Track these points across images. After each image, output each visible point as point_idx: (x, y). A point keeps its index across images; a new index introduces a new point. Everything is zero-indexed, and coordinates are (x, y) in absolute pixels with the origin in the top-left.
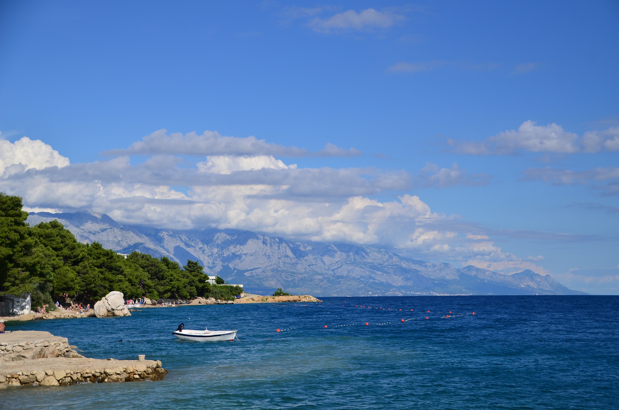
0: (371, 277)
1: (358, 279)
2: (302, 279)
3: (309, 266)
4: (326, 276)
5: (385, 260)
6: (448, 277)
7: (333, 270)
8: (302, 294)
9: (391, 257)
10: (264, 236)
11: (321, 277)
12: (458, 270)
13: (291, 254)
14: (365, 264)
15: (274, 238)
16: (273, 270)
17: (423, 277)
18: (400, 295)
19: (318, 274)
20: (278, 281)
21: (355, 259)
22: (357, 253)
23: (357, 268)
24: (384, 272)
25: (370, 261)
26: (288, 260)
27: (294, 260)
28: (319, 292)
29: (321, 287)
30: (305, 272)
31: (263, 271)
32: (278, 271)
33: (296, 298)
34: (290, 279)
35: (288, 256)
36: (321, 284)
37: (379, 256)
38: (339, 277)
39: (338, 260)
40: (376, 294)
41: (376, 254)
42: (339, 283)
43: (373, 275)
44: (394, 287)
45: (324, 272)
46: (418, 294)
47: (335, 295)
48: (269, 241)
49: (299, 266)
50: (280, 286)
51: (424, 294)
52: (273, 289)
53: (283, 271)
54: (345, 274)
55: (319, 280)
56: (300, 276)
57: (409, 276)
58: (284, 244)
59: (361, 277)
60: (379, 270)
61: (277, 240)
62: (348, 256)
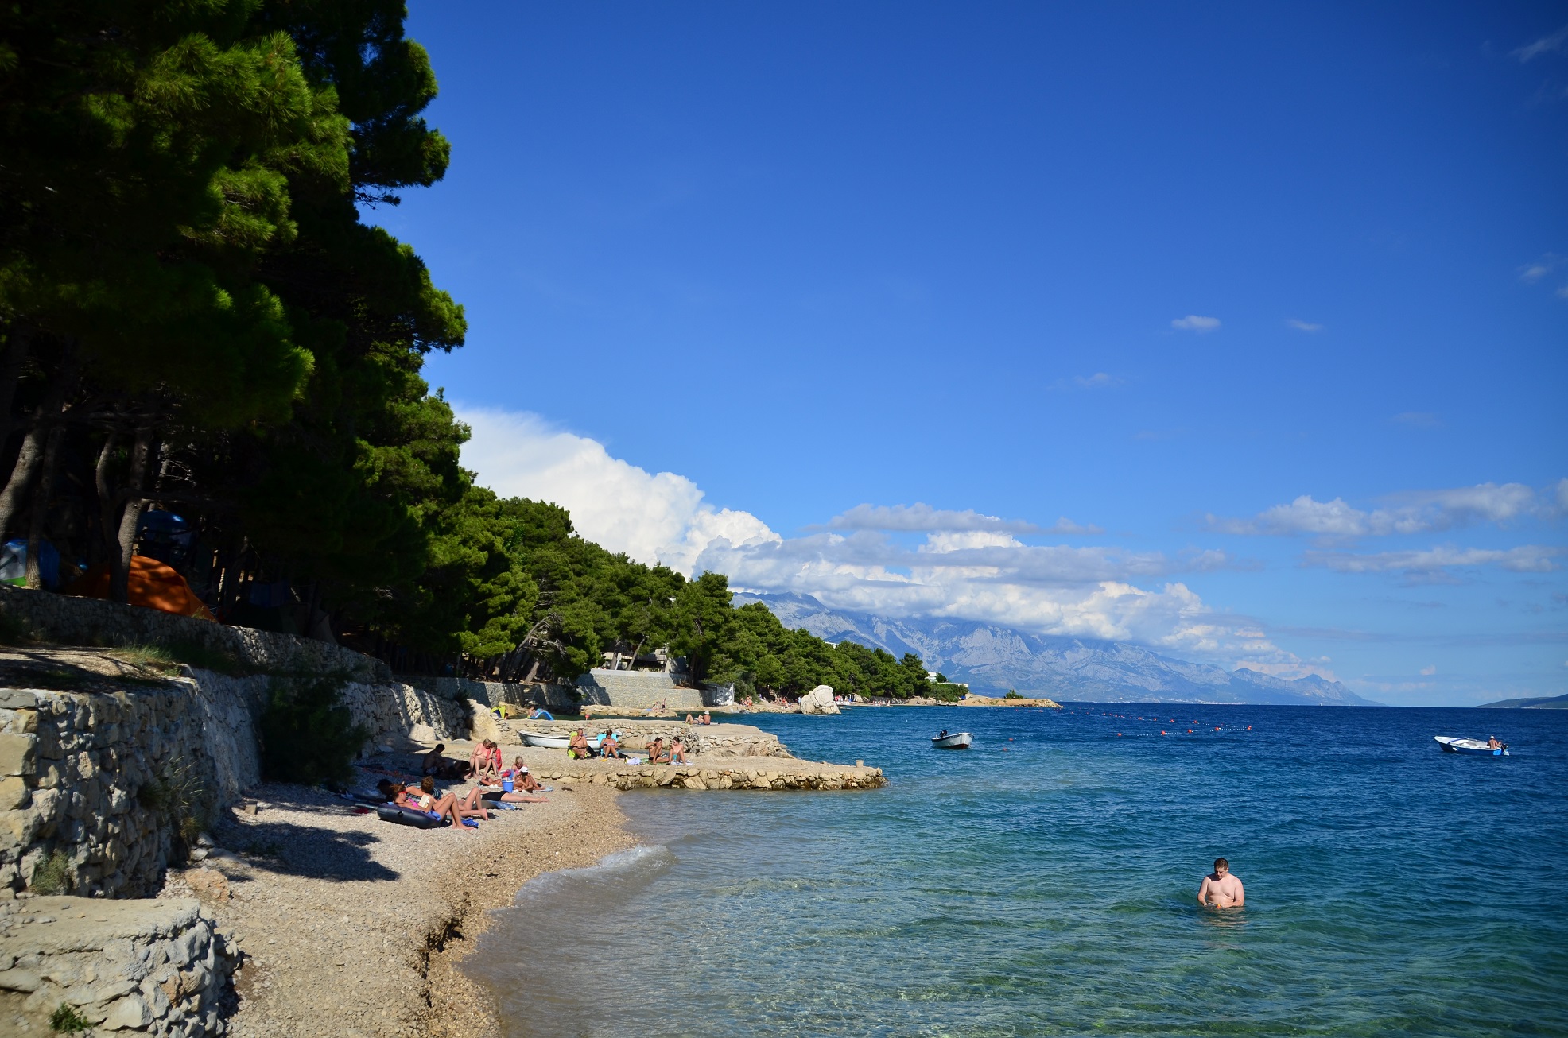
0: (1122, 680)
1: (1107, 681)
2: (1038, 679)
3: (1048, 664)
4: (1068, 677)
5: (1139, 659)
6: (1216, 682)
7: (1076, 670)
8: (1039, 698)
9: (1146, 656)
10: (994, 627)
11: (1062, 678)
12: (1228, 674)
13: (1026, 650)
14: (1115, 663)
15: (1006, 630)
16: (1003, 668)
17: (1186, 681)
18: (1158, 702)
19: (1057, 674)
20: (1010, 680)
21: (1103, 658)
22: (1105, 650)
23: (1106, 669)
24: (1138, 673)
25: (1121, 660)
26: (1022, 657)
27: (1029, 657)
28: (1058, 695)
29: (1061, 689)
30: (1042, 671)
31: (993, 669)
32: (1010, 669)
33: (1031, 701)
34: (1024, 679)
35: (1022, 652)
36: (1061, 686)
37: (1133, 654)
38: (1083, 678)
39: (1082, 658)
40: (1127, 700)
41: (1128, 651)
42: (1083, 685)
43: (1125, 678)
44: (1151, 692)
45: (1065, 671)
46: (1179, 701)
47: (1079, 700)
48: (999, 633)
49: (1035, 664)
50: (1012, 688)
51: (1187, 702)
52: (1002, 690)
53: (1015, 670)
54: (1091, 674)
55: (1060, 681)
56: (1036, 676)
57: (1167, 678)
58: (1018, 637)
59: (1111, 679)
60: (1131, 670)
61: (1009, 631)
62: (1095, 654)
